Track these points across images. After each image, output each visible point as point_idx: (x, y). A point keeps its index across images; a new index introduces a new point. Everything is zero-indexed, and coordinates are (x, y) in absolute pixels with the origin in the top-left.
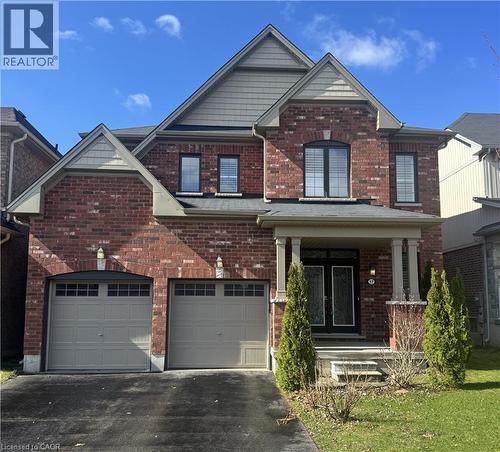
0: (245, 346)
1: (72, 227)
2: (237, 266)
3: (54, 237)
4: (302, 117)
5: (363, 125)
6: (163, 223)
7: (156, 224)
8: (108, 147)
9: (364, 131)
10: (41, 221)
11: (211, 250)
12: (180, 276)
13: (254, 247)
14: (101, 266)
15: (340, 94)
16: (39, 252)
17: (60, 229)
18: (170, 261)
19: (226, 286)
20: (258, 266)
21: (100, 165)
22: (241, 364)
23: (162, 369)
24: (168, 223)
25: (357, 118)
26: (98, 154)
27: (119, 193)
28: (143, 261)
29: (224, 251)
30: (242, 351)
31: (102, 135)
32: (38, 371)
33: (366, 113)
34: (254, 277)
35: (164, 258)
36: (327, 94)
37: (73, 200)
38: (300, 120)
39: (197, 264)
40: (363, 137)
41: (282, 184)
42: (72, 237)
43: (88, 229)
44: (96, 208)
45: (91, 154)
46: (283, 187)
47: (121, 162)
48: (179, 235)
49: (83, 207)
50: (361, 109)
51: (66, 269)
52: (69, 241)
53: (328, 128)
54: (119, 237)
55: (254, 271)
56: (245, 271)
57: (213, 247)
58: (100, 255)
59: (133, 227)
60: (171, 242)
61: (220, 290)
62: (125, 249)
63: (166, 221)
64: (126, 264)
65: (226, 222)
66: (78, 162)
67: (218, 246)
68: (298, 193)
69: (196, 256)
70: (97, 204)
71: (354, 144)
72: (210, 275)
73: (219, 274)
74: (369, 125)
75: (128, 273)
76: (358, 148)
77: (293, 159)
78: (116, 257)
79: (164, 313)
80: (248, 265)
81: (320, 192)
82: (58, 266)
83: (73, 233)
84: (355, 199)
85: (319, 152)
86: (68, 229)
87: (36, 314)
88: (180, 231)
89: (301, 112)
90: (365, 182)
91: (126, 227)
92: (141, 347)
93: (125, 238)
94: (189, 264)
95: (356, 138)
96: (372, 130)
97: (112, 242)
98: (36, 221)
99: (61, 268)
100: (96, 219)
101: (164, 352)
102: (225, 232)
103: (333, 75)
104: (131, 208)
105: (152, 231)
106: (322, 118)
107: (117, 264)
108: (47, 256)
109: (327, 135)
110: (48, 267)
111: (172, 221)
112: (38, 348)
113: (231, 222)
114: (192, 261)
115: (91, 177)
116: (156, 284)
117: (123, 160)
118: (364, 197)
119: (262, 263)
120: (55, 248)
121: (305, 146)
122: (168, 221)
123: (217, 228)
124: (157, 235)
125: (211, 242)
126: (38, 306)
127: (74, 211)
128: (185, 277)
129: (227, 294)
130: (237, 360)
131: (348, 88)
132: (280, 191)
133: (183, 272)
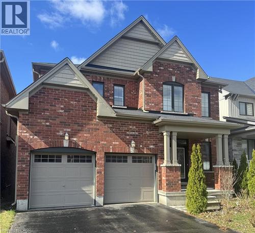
0: (143, 190)
1: (47, 120)
2: (141, 146)
3: (35, 125)
4: (162, 68)
5: (190, 75)
6: (101, 121)
7: (97, 120)
8: (70, 72)
9: (191, 79)
10: (26, 115)
11: (128, 137)
12: (111, 151)
13: (150, 136)
14: (66, 144)
15: (181, 58)
16: (26, 134)
17: (39, 121)
18: (105, 143)
19: (133, 157)
20: (152, 147)
21: (67, 83)
22: (141, 200)
23: (102, 205)
24: (105, 121)
25: (187, 72)
26: (65, 76)
27: (76, 101)
28: (90, 142)
29: (134, 137)
30: (142, 193)
31: (67, 64)
32: (27, 209)
33: (191, 70)
34: (150, 153)
35: (102, 141)
36: (175, 57)
37: (47, 103)
38: (160, 70)
39: (120, 145)
40: (190, 82)
41: (153, 103)
42: (47, 126)
43: (58, 121)
44: (62, 109)
45: (60, 75)
46: (153, 105)
47: (78, 82)
48: (111, 128)
49: (53, 108)
50: (189, 67)
51: (43, 146)
52: (45, 128)
53: (174, 75)
54: (76, 127)
55: (150, 149)
56: (145, 149)
57: (128, 135)
58: (67, 138)
59: (84, 121)
60: (106, 132)
61: (130, 159)
62: (80, 135)
63: (103, 119)
64: (80, 144)
65: (135, 122)
66: (52, 80)
67: (131, 135)
68: (160, 108)
69: (119, 140)
70: (62, 106)
71: (186, 85)
72: (127, 151)
73: (132, 151)
74: (193, 76)
75: (82, 149)
76: (188, 87)
77: (158, 90)
78: (75, 139)
79: (103, 173)
80: (147, 146)
81: (170, 108)
82: (39, 143)
83: (48, 124)
84: (187, 114)
85: (170, 87)
86: (45, 121)
87: (25, 174)
88: (111, 126)
89: (161, 65)
90: (191, 105)
91: (80, 121)
92: (87, 192)
93: (80, 128)
94: (116, 145)
95: (187, 82)
96: (194, 79)
97: (72, 130)
98: (23, 115)
99: (41, 145)
100: (62, 115)
101: (103, 195)
102: (135, 127)
103: (178, 48)
104: (83, 110)
105: (95, 124)
106: (171, 70)
107: (75, 143)
108: (31, 137)
109: (174, 79)
110: (32, 144)
111: (107, 119)
112: (26, 195)
113: (137, 122)
114: (118, 143)
115: (59, 90)
116: (98, 156)
117: (80, 81)
118: (191, 113)
119: (153, 145)
120: (36, 132)
121: (164, 84)
122: (105, 119)
123: (131, 125)
124: (98, 127)
125: (128, 133)
126: (25, 168)
127: (48, 110)
128: (114, 152)
129: (134, 161)
130: (139, 197)
131: (184, 56)
132: (151, 107)
133: (113, 149)
